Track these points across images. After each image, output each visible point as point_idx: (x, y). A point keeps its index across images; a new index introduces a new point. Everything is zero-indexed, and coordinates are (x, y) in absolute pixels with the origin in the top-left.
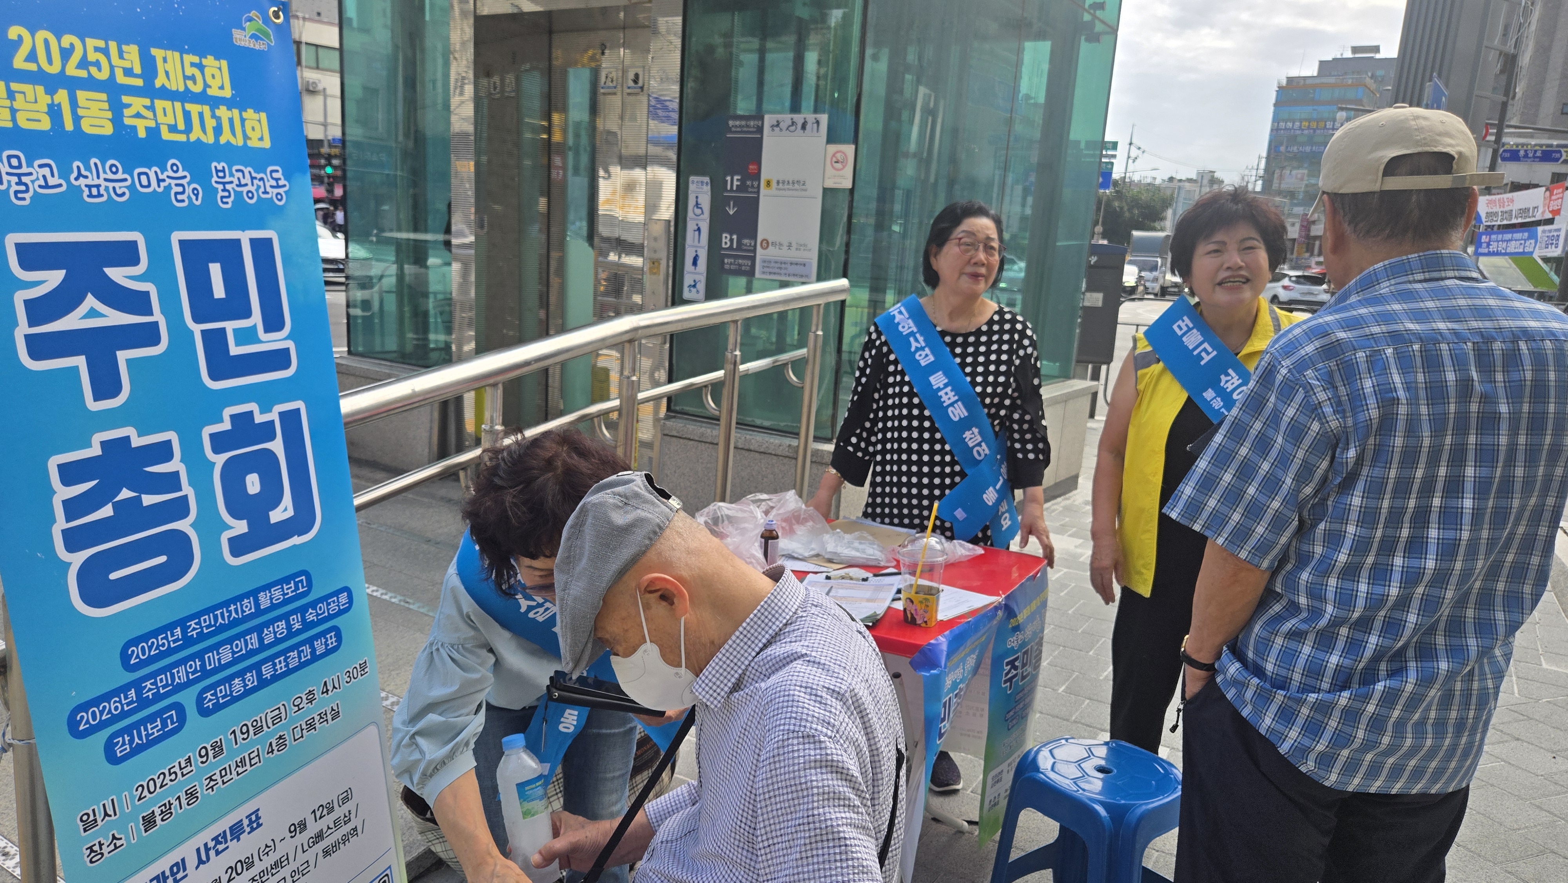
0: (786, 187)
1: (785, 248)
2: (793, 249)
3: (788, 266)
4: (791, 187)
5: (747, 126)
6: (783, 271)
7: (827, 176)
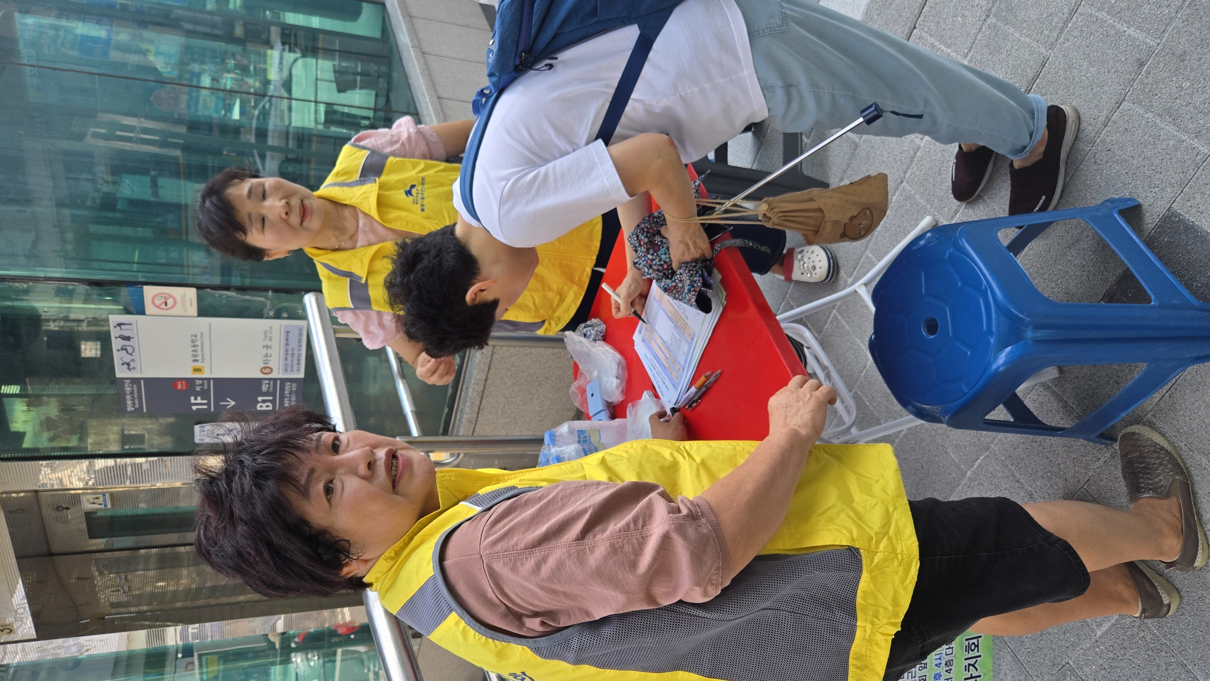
0: (199, 353)
1: (269, 351)
2: (269, 343)
3: (290, 348)
4: (199, 349)
5: (132, 393)
6: (296, 352)
7: (183, 313)
